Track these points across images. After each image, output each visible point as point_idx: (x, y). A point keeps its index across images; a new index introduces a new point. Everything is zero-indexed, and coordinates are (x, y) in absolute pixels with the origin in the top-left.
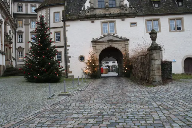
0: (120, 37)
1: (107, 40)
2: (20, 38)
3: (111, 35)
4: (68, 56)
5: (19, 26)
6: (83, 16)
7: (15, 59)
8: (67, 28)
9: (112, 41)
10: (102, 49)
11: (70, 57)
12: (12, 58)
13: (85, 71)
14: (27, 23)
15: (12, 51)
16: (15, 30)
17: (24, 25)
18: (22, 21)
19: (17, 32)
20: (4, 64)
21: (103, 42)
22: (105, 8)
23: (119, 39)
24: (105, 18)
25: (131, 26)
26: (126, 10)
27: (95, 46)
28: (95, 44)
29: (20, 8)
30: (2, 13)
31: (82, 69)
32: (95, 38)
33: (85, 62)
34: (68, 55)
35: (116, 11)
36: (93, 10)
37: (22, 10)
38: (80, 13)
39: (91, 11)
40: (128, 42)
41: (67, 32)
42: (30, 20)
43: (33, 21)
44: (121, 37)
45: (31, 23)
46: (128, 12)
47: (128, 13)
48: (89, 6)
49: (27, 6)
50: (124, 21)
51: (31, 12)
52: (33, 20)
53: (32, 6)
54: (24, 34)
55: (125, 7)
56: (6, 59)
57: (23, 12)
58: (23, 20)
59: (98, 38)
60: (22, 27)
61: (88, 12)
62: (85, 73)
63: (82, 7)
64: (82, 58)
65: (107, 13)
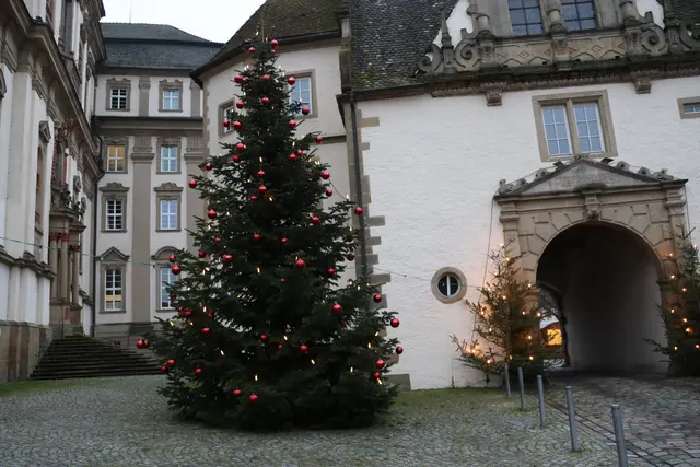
0: (635, 171)
1: (572, 188)
2: (115, 215)
3: (592, 164)
4: (376, 272)
5: (112, 168)
6: (443, 75)
7: (90, 302)
8: (366, 134)
9: (599, 190)
10: (549, 233)
11: (386, 278)
12: (81, 293)
13: (468, 350)
14: (144, 154)
15: (81, 268)
16: (95, 180)
17: (130, 162)
18: (126, 144)
19: (103, 190)
20: (46, 322)
21: (556, 196)
22: (549, 36)
23: (631, 182)
24: (555, 82)
25: (683, 116)
26: (653, 41)
27: (515, 221)
28: (512, 207)
29: (119, 96)
30: (49, 99)
31: (455, 339)
32: (512, 179)
33: (467, 303)
34: (378, 269)
35: (603, 48)
36: (491, 44)
37: (124, 105)
38: (427, 63)
39: (480, 51)
40: (681, 192)
41: (365, 154)
42: (154, 141)
43: (167, 146)
44: (644, 171)
45: (159, 152)
46: (665, 51)
47: (664, 55)
48: (470, 30)
49: (145, 86)
50: (646, 95)
51: (160, 110)
52: (170, 140)
53: (165, 88)
54: (130, 195)
55: (645, 27)
56: (54, 296)
57: (129, 110)
58: (127, 142)
59: (530, 180)
60: (122, 169)
61: (468, 56)
62: (471, 360)
63: (436, 34)
64: (449, 283)
65: (564, 57)
